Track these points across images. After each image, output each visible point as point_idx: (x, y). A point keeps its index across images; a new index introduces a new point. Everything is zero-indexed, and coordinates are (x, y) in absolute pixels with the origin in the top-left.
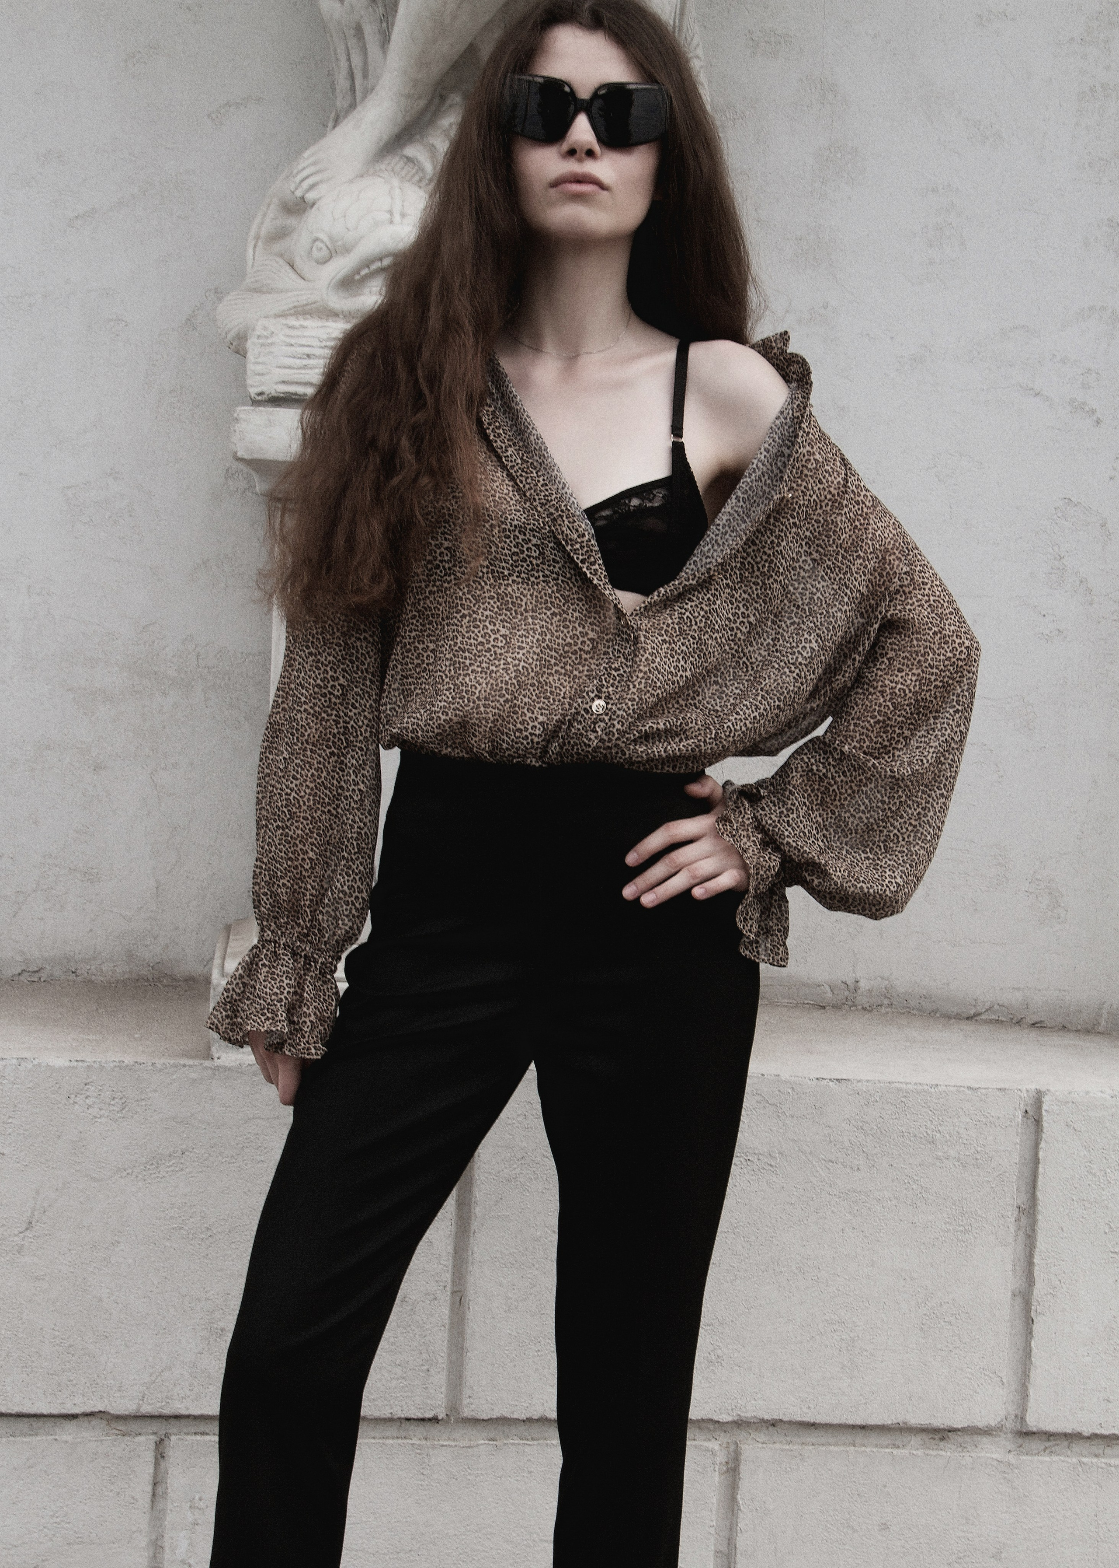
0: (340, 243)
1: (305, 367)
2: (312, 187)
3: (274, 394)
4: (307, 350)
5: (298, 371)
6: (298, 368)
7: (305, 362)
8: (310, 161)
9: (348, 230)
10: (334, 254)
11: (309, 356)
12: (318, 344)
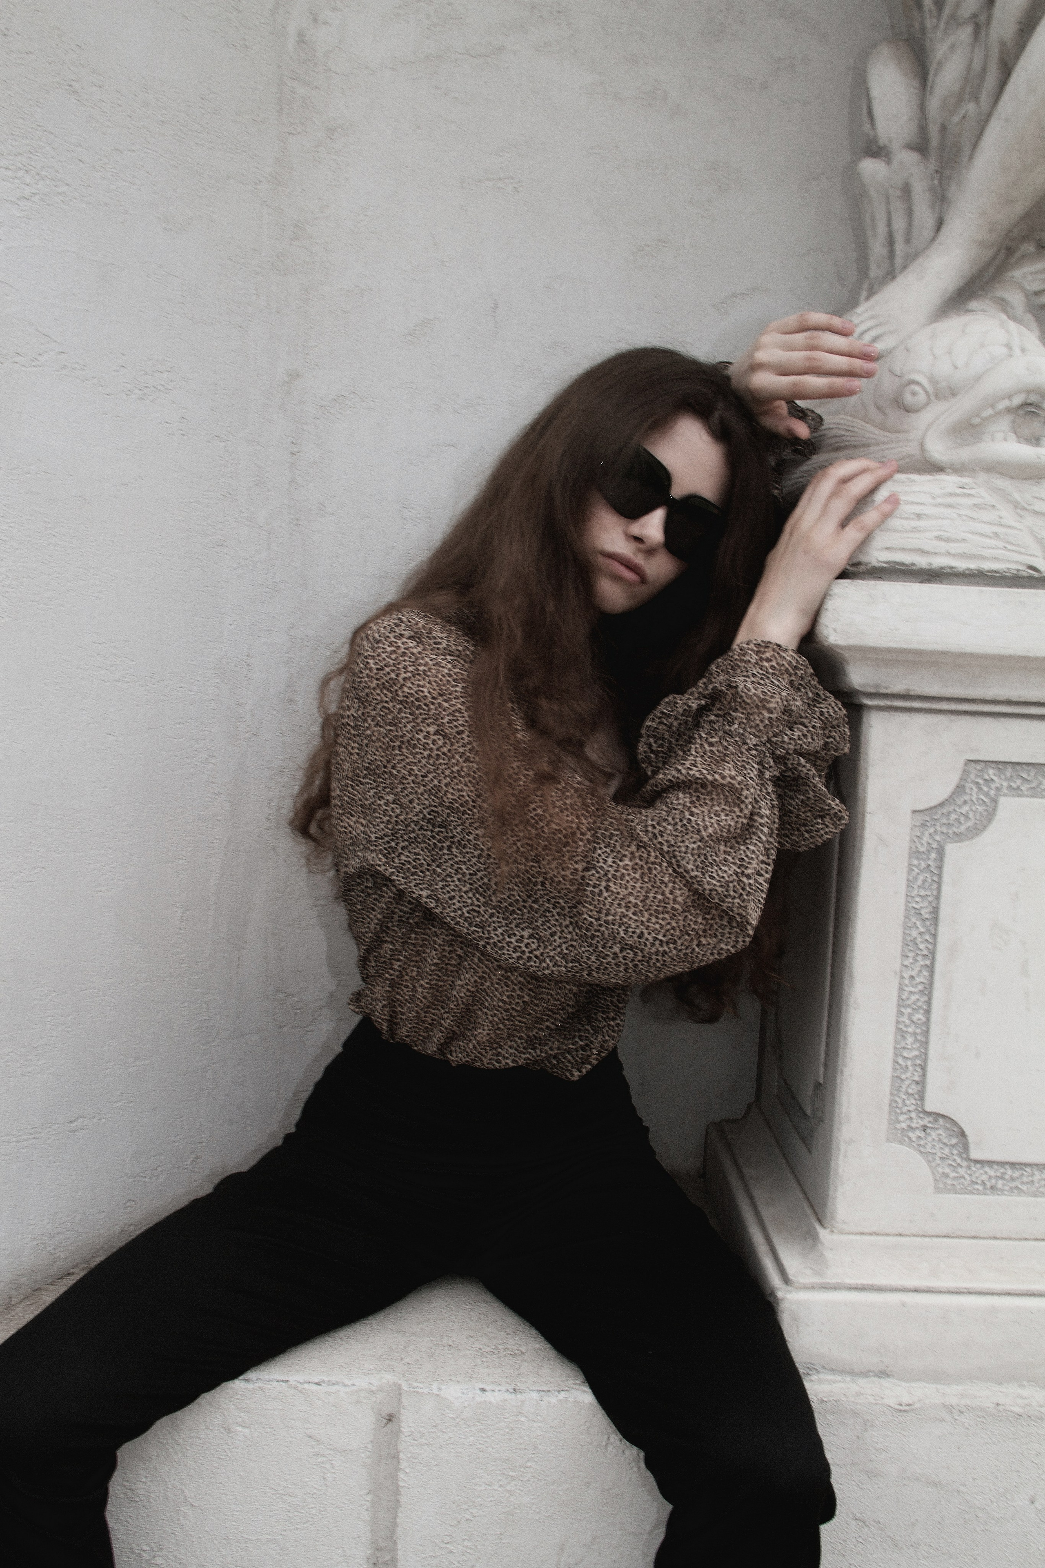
0: (944, 384)
1: (914, 530)
2: (875, 339)
3: (875, 564)
4: (918, 509)
5: (906, 535)
6: (906, 531)
7: (914, 523)
8: (867, 315)
9: (956, 367)
10: (932, 398)
11: (919, 516)
12: (931, 501)
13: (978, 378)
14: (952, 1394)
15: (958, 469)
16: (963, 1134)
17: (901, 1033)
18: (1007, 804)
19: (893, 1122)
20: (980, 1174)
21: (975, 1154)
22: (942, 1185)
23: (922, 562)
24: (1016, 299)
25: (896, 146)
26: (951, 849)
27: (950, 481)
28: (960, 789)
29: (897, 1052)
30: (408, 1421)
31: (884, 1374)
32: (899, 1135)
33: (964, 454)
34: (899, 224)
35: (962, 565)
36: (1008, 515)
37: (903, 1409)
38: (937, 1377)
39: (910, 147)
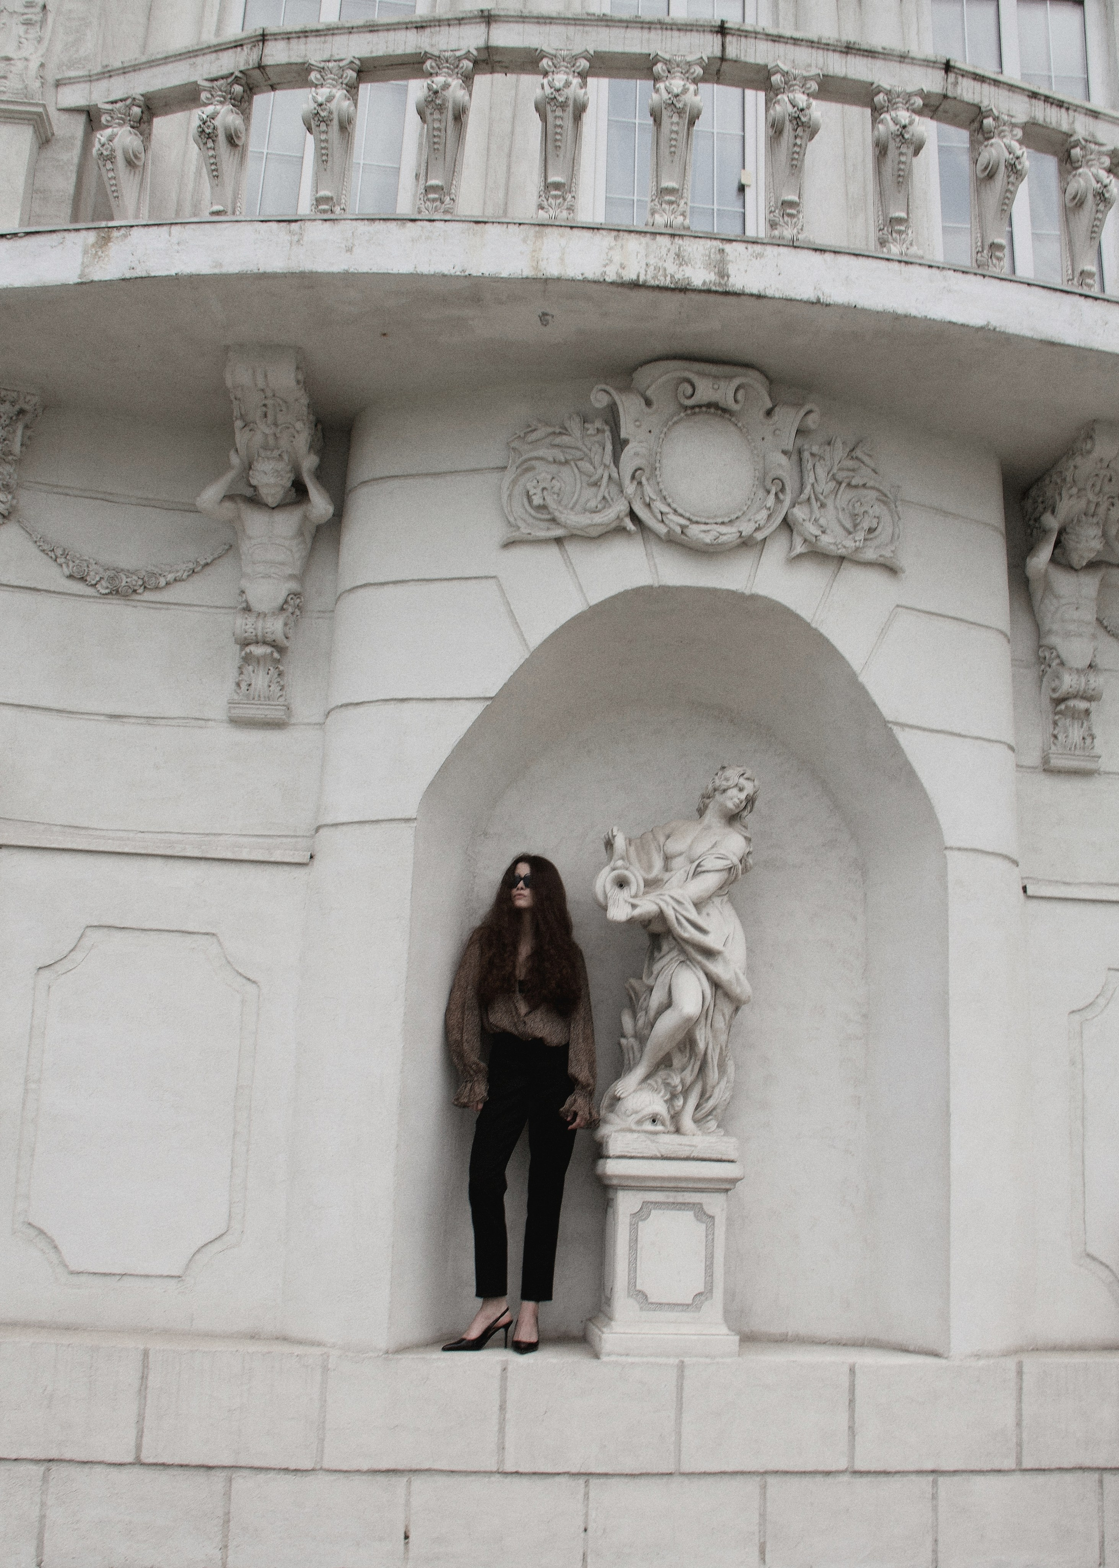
13: (643, 1109)
14: (645, 1359)
15: (639, 1132)
16: (646, 1296)
17: (629, 1271)
18: (653, 1211)
19: (629, 1292)
20: (650, 1306)
21: (650, 1300)
22: (641, 1309)
23: (629, 1155)
24: (660, 1081)
25: (629, 1036)
26: (640, 1223)
27: (636, 1135)
28: (641, 1208)
29: (629, 1275)
30: (510, 1368)
31: (627, 1355)
32: (629, 1295)
33: (639, 1128)
34: (631, 1055)
35: (639, 1155)
36: (649, 1142)
37: (632, 1363)
38: (642, 1356)
39: (632, 1036)
